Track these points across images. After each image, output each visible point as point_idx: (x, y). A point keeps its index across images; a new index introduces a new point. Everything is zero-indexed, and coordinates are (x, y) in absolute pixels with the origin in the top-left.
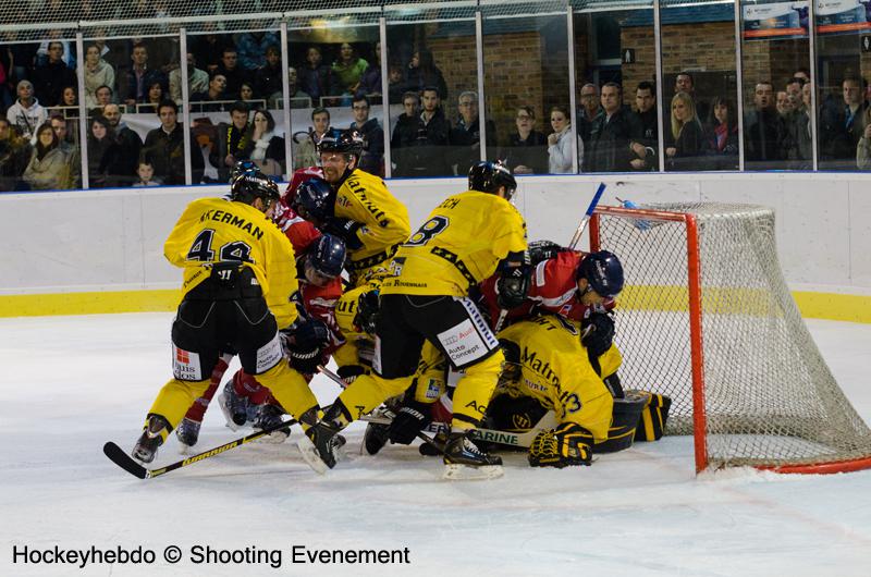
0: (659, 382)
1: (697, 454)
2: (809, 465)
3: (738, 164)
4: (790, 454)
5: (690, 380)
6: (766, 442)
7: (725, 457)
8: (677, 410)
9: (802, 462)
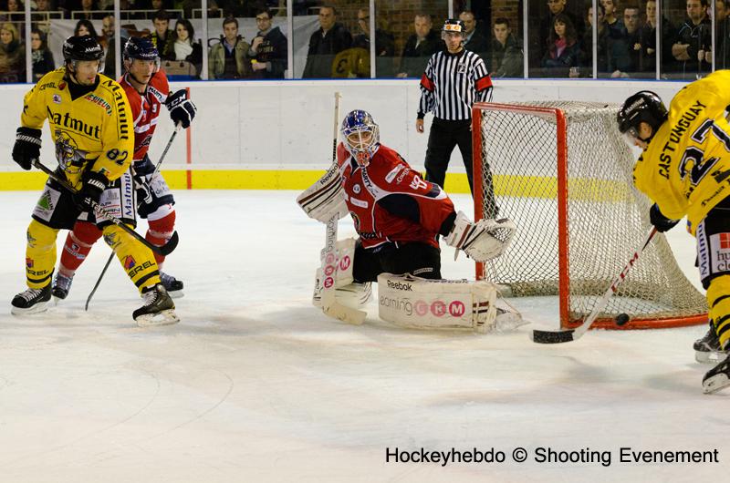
0: (528, 252)
1: (561, 308)
2: (654, 320)
3: (592, 73)
4: (638, 311)
5: (557, 259)
6: (623, 303)
7: (584, 311)
8: (543, 275)
9: (648, 317)
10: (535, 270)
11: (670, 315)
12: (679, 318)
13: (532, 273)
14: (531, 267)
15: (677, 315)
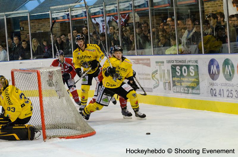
1: (43, 135)
2: (74, 136)
3: (52, 56)
4: (69, 134)
7: (51, 135)
10: (35, 122)
11: (79, 135)
12: (82, 135)
13: (35, 123)
14: (34, 121)
15: (81, 134)
